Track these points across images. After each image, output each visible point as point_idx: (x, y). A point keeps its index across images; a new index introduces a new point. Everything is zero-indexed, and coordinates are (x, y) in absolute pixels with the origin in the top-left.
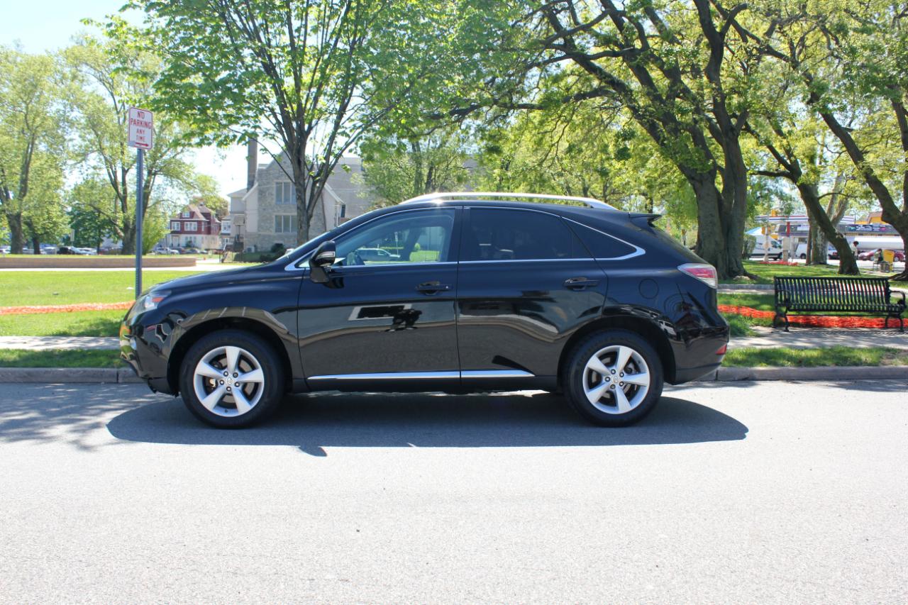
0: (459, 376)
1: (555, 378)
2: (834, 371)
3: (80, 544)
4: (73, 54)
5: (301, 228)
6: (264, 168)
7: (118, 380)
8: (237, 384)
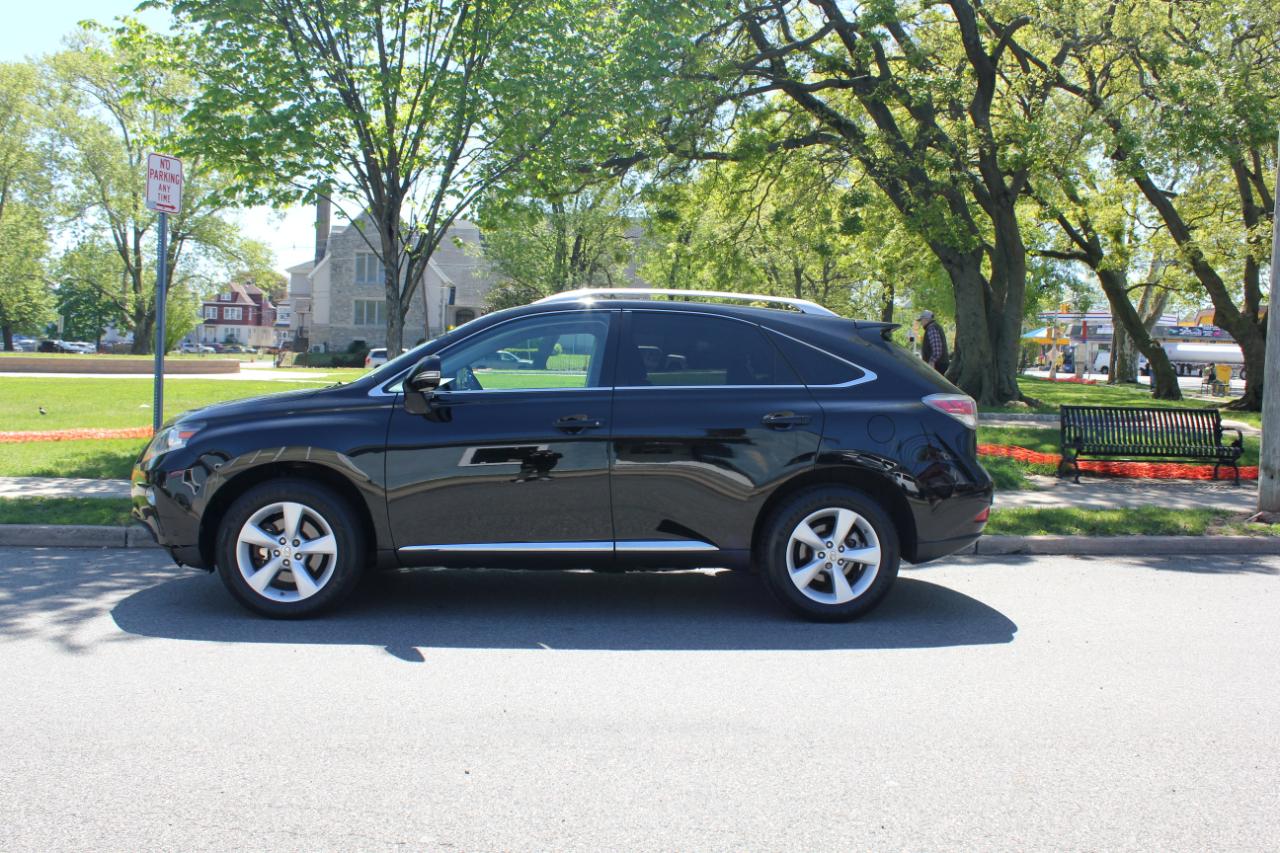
0: (612, 549)
1: (748, 553)
2: (1141, 542)
3: (73, 790)
4: (66, 62)
5: (392, 325)
6: (340, 232)
7: (126, 543)
8: (299, 556)
